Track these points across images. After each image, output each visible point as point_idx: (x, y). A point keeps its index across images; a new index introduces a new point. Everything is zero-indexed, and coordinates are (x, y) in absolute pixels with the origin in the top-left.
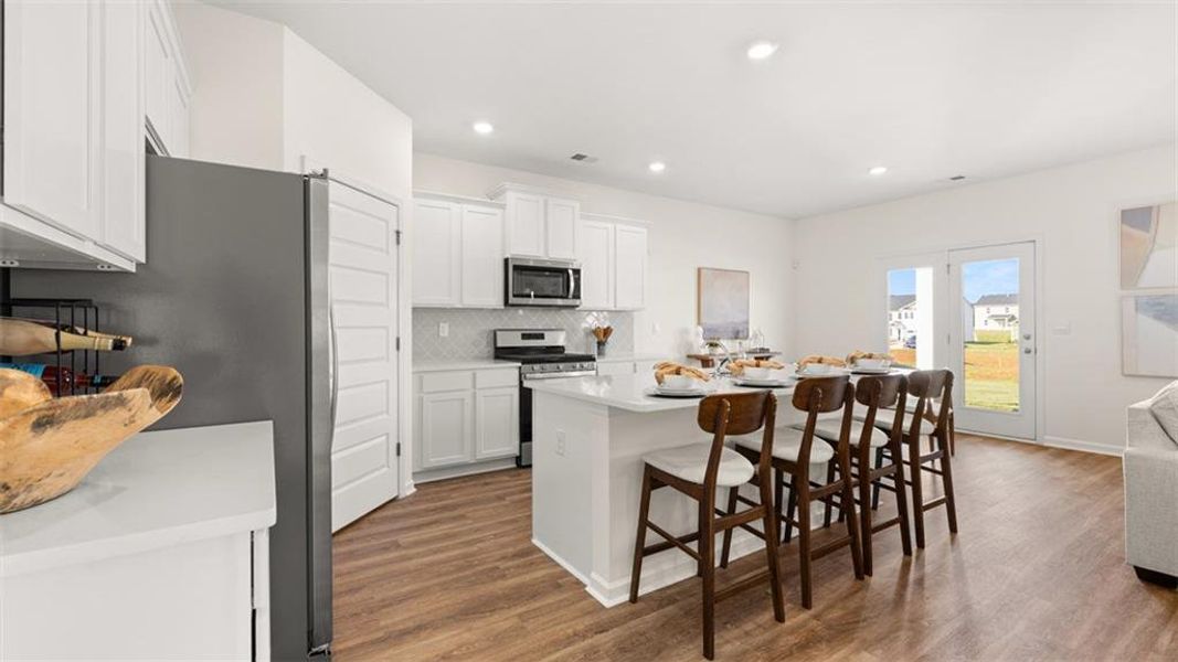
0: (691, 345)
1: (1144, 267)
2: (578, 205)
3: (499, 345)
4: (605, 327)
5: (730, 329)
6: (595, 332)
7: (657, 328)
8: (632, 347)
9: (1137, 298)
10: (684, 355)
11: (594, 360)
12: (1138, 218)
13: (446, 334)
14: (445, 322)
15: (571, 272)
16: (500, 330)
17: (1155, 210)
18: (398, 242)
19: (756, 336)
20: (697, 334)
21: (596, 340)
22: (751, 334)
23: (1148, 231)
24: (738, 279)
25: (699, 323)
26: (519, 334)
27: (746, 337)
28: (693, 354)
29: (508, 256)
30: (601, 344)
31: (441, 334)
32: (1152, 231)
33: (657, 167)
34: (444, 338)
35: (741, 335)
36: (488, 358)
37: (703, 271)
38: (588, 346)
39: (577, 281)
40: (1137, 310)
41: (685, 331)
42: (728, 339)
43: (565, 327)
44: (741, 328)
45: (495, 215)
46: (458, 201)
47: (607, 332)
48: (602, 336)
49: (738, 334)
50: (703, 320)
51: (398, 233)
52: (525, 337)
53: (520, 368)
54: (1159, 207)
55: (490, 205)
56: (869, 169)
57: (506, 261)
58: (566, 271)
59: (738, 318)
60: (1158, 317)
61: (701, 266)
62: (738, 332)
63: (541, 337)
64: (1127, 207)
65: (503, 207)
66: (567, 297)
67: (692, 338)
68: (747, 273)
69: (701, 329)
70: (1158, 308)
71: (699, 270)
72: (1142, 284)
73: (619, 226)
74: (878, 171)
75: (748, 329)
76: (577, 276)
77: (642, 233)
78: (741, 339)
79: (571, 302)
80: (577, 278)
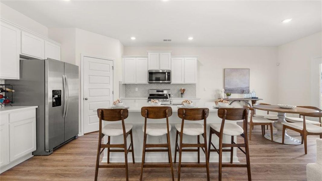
0: (219, 95)
3: (150, 93)
5: (239, 90)
6: (180, 91)
7: (206, 89)
8: (196, 95)
10: (217, 98)
13: (137, 90)
14: (137, 87)
15: (166, 73)
16: (150, 90)
18: (113, 69)
20: (222, 92)
22: (250, 92)
24: (243, 72)
26: (156, 90)
27: (248, 93)
29: (149, 70)
30: (182, 94)
31: (136, 90)
33: (191, 39)
34: (137, 91)
37: (226, 70)
41: (218, 90)
42: (238, 93)
44: (245, 90)
45: (146, 59)
46: (136, 57)
47: (184, 90)
48: (182, 92)
50: (226, 86)
51: (113, 67)
53: (147, 99)
55: (144, 57)
58: (164, 73)
59: (244, 86)
61: (225, 68)
62: (243, 91)
63: (162, 91)
66: (166, 80)
67: (219, 93)
68: (249, 69)
69: (224, 89)
71: (224, 70)
73: (186, 58)
75: (249, 89)
76: (169, 74)
77: (194, 59)
78: (245, 93)
79: (168, 82)
80: (169, 75)
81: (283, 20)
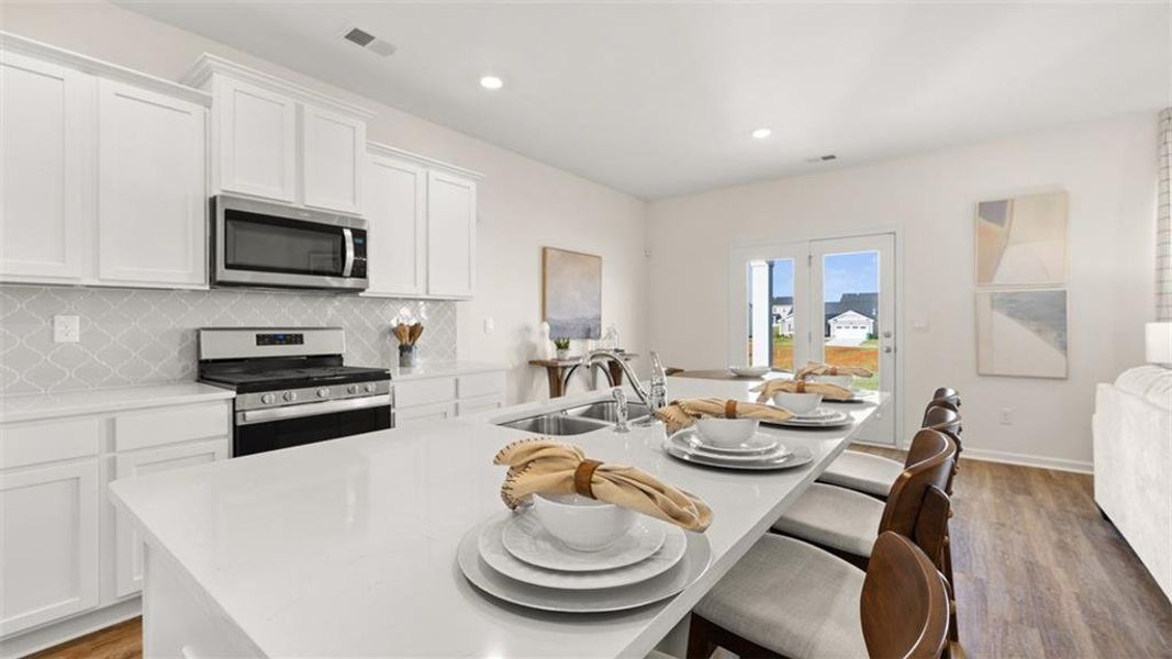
0: (534, 348)
1: (999, 263)
2: (362, 127)
3: (204, 356)
4: (412, 323)
5: (581, 327)
6: (396, 332)
7: (491, 325)
8: (454, 352)
9: (992, 295)
10: (525, 359)
11: (388, 377)
12: (993, 211)
13: (73, 337)
14: (70, 314)
15: (348, 233)
16: (205, 329)
17: (1009, 204)
19: (609, 336)
20: (543, 334)
21: (399, 343)
22: (604, 333)
23: (1002, 225)
24: (588, 263)
25: (544, 319)
27: (598, 337)
28: (535, 359)
29: (216, 192)
30: (405, 350)
31: (61, 338)
32: (1007, 225)
33: (491, 83)
34: (68, 345)
35: (592, 335)
36: (183, 380)
37: (548, 251)
38: (385, 355)
39: (361, 250)
40: (993, 307)
41: (527, 329)
42: (579, 338)
43: (345, 323)
44: (592, 326)
45: (186, 112)
46: (89, 68)
47: (415, 331)
48: (407, 339)
49: (589, 333)
50: (549, 315)
52: (261, 340)
53: (234, 400)
54: (1013, 201)
55: (177, 93)
56: (751, 132)
57: (213, 202)
58: (338, 231)
59: (588, 313)
60: (1011, 315)
61: (546, 245)
62: (589, 330)
63: (298, 339)
64: (983, 200)
65: (207, 102)
66: (340, 275)
67: (535, 338)
68: (599, 258)
69: (547, 327)
70: (1013, 305)
71: (544, 250)
72: (997, 281)
73: (433, 174)
74: (761, 134)
75: (600, 326)
76: (360, 241)
77: (469, 188)
78: (592, 338)
79: (349, 283)
80: (360, 245)
81: (755, 130)
